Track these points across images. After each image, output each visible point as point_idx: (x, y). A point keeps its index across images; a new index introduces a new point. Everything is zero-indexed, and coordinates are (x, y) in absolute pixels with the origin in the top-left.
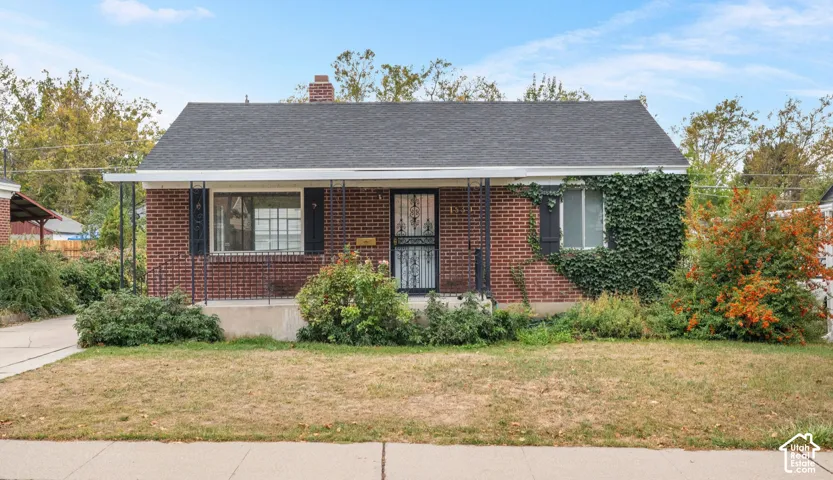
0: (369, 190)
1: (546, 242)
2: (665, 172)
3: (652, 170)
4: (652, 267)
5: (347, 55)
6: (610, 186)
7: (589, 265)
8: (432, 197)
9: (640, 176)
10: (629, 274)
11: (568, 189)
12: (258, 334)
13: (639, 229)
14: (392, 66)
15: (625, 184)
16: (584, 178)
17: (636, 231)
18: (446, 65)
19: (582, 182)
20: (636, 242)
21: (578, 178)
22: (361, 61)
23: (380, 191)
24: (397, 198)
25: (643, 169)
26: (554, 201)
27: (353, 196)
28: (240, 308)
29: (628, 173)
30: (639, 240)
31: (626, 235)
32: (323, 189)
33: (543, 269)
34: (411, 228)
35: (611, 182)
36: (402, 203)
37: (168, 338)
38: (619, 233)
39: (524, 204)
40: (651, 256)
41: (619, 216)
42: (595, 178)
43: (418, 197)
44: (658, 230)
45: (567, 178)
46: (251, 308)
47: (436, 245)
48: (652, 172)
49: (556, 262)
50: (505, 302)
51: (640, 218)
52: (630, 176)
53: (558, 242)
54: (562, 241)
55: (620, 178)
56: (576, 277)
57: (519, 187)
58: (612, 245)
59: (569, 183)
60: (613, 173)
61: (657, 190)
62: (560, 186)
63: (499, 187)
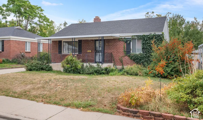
1: (128, 52)
2: (156, 34)
3: (153, 33)
6: (142, 38)
7: (137, 57)
9: (149, 35)
10: (147, 60)
11: (133, 39)
13: (149, 48)
15: (146, 37)
16: (137, 36)
19: (136, 37)
20: (148, 51)
21: (135, 36)
23: (92, 40)
24: (96, 41)
25: (150, 33)
26: (129, 42)
27: (87, 41)
29: (147, 34)
30: (149, 51)
31: (146, 50)
32: (82, 40)
33: (127, 58)
36: (97, 43)
38: (145, 49)
39: (123, 43)
41: (144, 45)
42: (139, 36)
43: (100, 41)
45: (132, 36)
46: (58, 65)
48: (152, 34)
49: (129, 56)
50: (118, 65)
52: (147, 35)
53: (130, 51)
54: (131, 51)
55: (144, 35)
56: (134, 60)
57: (121, 39)
58: (143, 52)
59: (133, 37)
60: (143, 34)
62: (131, 38)
63: (117, 39)
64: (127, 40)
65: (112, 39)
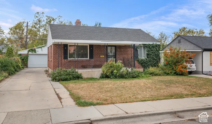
0: (103, 45)
1: (136, 57)
2: (157, 44)
4: (154, 62)
5: (38, 13)
6: (148, 46)
7: (144, 61)
8: (114, 47)
9: (153, 44)
10: (151, 63)
11: (140, 46)
12: (90, 77)
14: (48, 16)
15: (150, 46)
16: (143, 44)
17: (152, 55)
18: (61, 17)
22: (41, 14)
24: (108, 47)
26: (138, 49)
28: (86, 71)
29: (151, 43)
30: (152, 57)
31: (150, 56)
32: (93, 45)
34: (111, 54)
35: (148, 45)
37: (75, 79)
40: (154, 60)
41: (149, 52)
42: (145, 44)
43: (112, 47)
44: (156, 55)
45: (140, 44)
47: (115, 57)
48: (155, 44)
49: (138, 61)
51: (153, 52)
54: (139, 57)
56: (142, 64)
58: (148, 57)
60: (148, 43)
61: (156, 47)
62: (139, 46)
63: (128, 46)
64: (137, 47)
65: (124, 46)
